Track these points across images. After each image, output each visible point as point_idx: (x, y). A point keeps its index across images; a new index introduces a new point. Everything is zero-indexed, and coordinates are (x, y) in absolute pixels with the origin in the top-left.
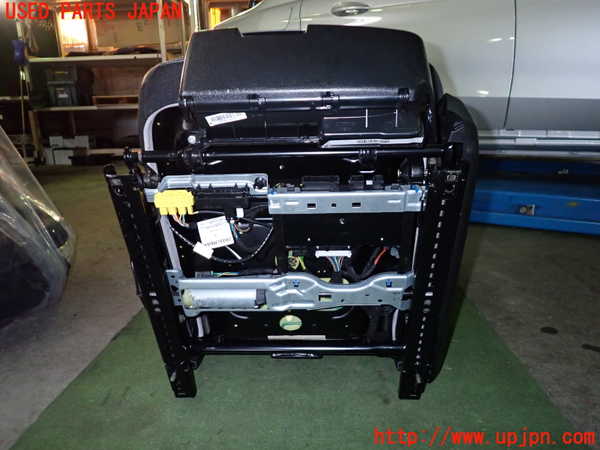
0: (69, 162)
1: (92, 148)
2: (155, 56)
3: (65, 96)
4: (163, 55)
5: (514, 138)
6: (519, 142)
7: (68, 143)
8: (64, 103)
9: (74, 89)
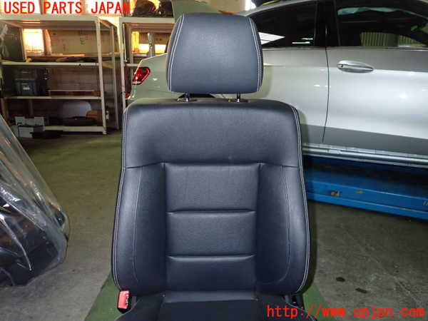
0: (31, 136)
1: (46, 125)
2: (93, 64)
3: (28, 88)
4: (100, 64)
5: (328, 149)
6: (330, 152)
7: (30, 122)
8: (27, 93)
9: (34, 84)
